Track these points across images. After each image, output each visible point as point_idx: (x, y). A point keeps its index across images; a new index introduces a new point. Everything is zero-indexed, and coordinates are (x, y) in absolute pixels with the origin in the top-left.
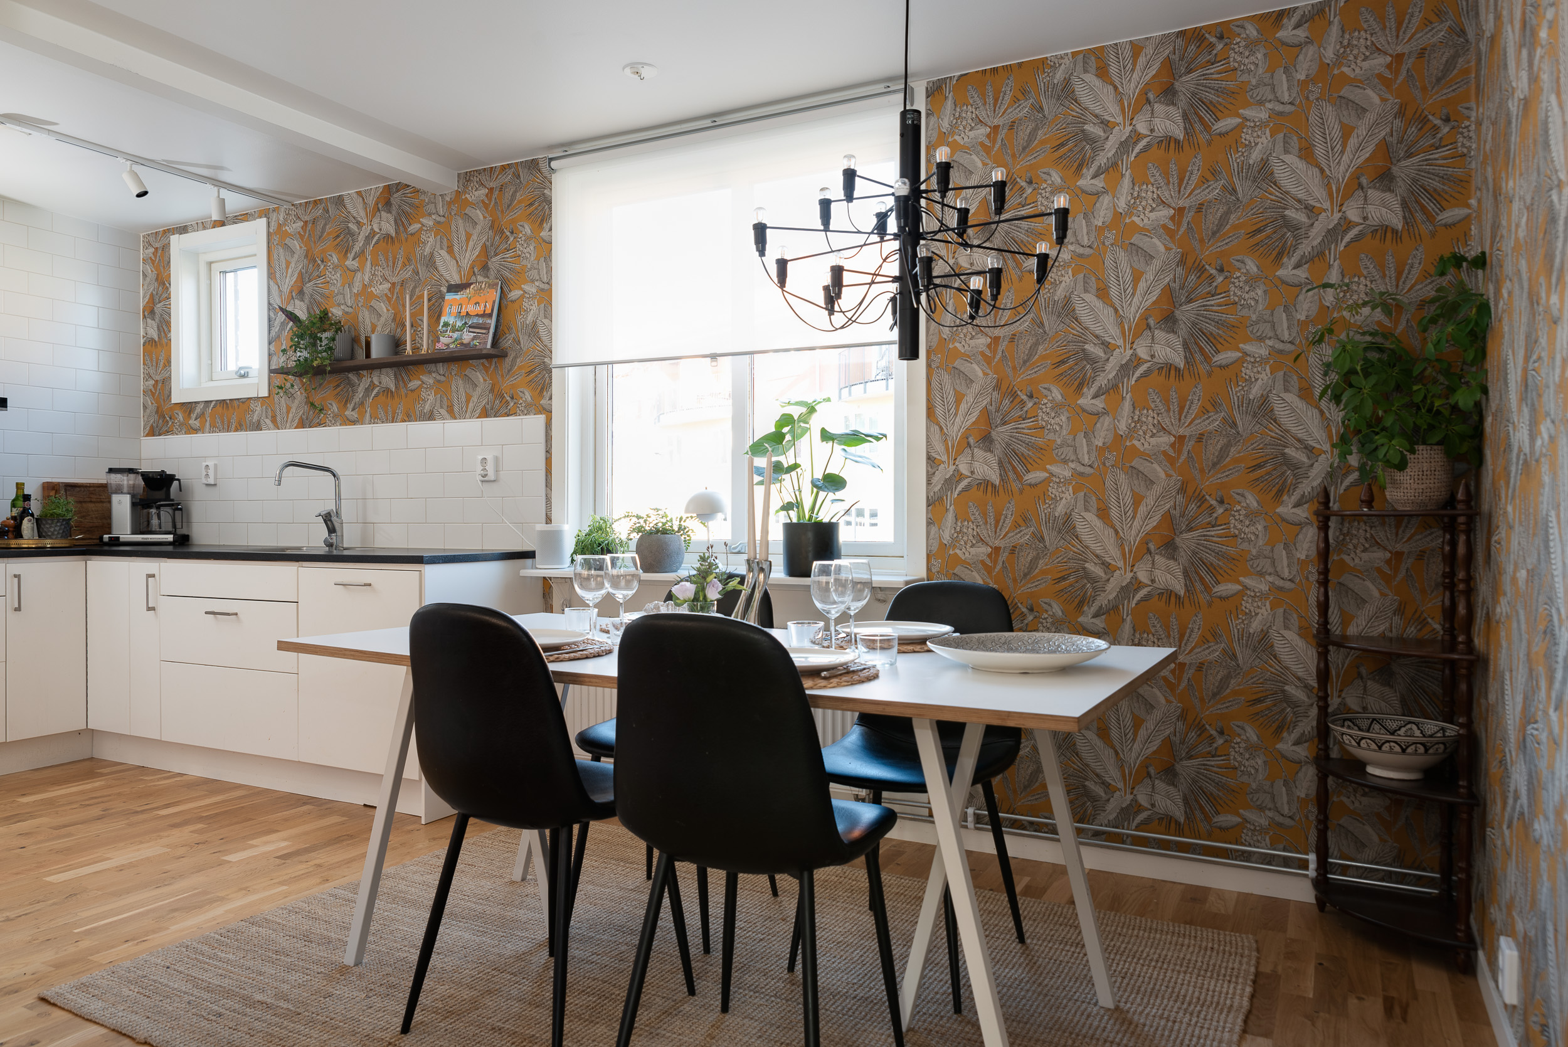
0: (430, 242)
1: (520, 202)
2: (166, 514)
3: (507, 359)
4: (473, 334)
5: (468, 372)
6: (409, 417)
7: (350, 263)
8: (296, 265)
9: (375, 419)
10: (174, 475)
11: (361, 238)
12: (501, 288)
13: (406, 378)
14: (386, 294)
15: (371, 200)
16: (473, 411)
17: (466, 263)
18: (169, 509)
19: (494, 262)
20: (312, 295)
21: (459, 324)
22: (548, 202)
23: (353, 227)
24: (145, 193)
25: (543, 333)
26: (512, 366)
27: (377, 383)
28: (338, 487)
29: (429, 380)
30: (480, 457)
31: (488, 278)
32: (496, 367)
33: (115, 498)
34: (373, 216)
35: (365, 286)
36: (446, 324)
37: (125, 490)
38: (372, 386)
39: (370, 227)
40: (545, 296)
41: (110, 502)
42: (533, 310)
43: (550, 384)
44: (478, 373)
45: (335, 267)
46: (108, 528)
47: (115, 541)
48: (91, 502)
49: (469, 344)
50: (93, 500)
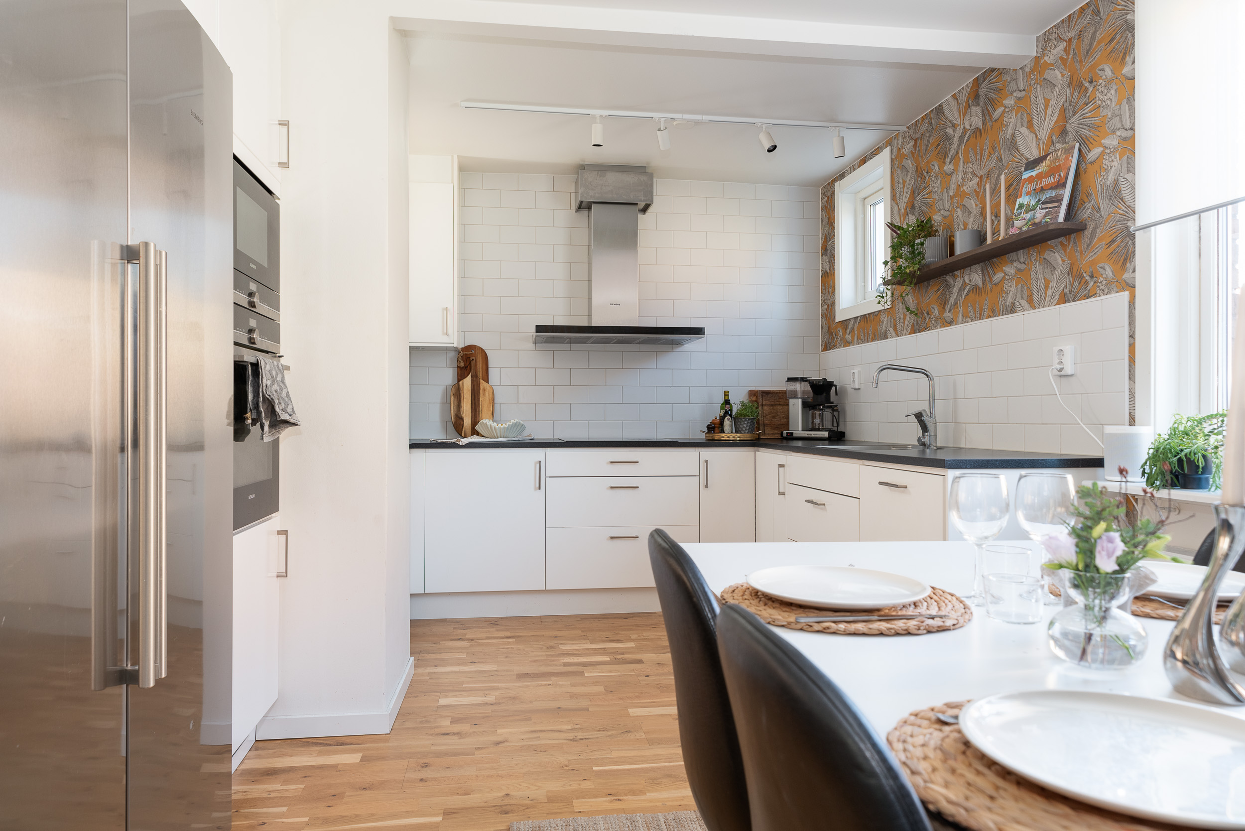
0: (1012, 120)
1: (1100, 42)
2: (827, 414)
3: (1086, 232)
4: (1044, 211)
5: (1048, 255)
6: (994, 313)
7: (948, 167)
8: (910, 181)
9: (967, 318)
10: (833, 382)
11: (956, 140)
12: (1080, 150)
13: (991, 272)
14: (975, 190)
15: (963, 100)
16: (1052, 297)
17: (1044, 134)
18: (829, 410)
19: (1072, 125)
20: (920, 207)
21: (1033, 202)
22: (1130, 28)
23: (949, 131)
24: (775, 147)
25: (1125, 191)
26: (1092, 239)
27: (967, 281)
28: (931, 388)
29: (1010, 270)
30: (1056, 349)
31: (1066, 142)
32: (1075, 243)
33: (792, 402)
34: (965, 114)
35: (959, 187)
36: (1021, 206)
37: (799, 396)
38: (964, 284)
39: (962, 126)
40: (1128, 147)
41: (788, 405)
42: (1115, 164)
43: (1134, 252)
44: (1057, 255)
45: (937, 175)
46: (787, 425)
47: (791, 437)
48: (780, 405)
49: (1041, 222)
50: (781, 403)
